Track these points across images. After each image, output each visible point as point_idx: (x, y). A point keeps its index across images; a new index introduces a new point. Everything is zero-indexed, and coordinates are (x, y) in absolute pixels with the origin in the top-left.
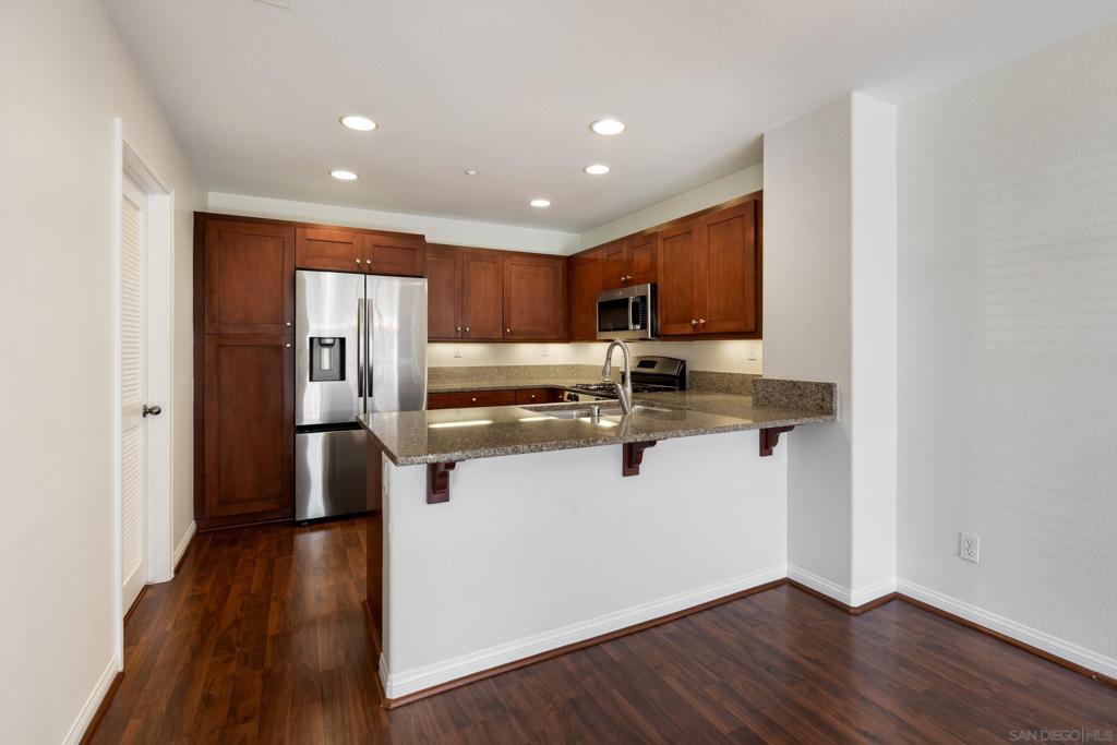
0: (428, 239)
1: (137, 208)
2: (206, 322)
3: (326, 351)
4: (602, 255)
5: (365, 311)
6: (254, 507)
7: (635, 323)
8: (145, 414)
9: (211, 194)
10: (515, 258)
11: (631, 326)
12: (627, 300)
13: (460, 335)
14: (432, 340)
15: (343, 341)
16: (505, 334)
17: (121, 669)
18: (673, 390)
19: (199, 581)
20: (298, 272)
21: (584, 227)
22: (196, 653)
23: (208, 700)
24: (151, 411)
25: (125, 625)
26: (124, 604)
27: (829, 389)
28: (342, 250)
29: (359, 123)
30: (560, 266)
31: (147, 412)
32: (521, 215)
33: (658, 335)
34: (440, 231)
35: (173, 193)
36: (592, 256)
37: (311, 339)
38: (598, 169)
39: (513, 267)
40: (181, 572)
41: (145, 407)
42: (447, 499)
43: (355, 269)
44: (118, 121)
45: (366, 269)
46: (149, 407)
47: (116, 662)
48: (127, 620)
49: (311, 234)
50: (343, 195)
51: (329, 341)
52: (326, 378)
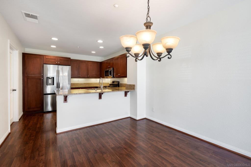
0: (71, 58)
1: (11, 53)
2: (25, 74)
3: (50, 80)
4: (106, 62)
5: (58, 72)
6: (35, 109)
7: (110, 75)
8: (13, 91)
9: (26, 49)
10: (90, 62)
11: (109, 75)
12: (109, 71)
13: (78, 77)
14: (72, 78)
15: (53, 78)
16: (88, 76)
17: (10, 132)
18: (117, 87)
19: (24, 121)
20: (44, 65)
21: (105, 56)
22: (23, 130)
23: (26, 135)
24: (14, 90)
25: (11, 126)
26: (10, 123)
27: (134, 85)
28: (53, 60)
29: (55, 39)
30: (99, 64)
31: (13, 90)
32: (90, 54)
33: (113, 77)
34: (74, 57)
35: (18, 50)
36: (104, 62)
37: (47, 77)
38: (102, 47)
39: (89, 64)
40: (20, 120)
41: (13, 89)
42: (67, 102)
43: (56, 64)
44: (9, 41)
45: (58, 64)
46: (14, 89)
47: (9, 131)
48: (11, 125)
49: (47, 57)
50: (53, 50)
51: (51, 78)
52: (50, 85)
